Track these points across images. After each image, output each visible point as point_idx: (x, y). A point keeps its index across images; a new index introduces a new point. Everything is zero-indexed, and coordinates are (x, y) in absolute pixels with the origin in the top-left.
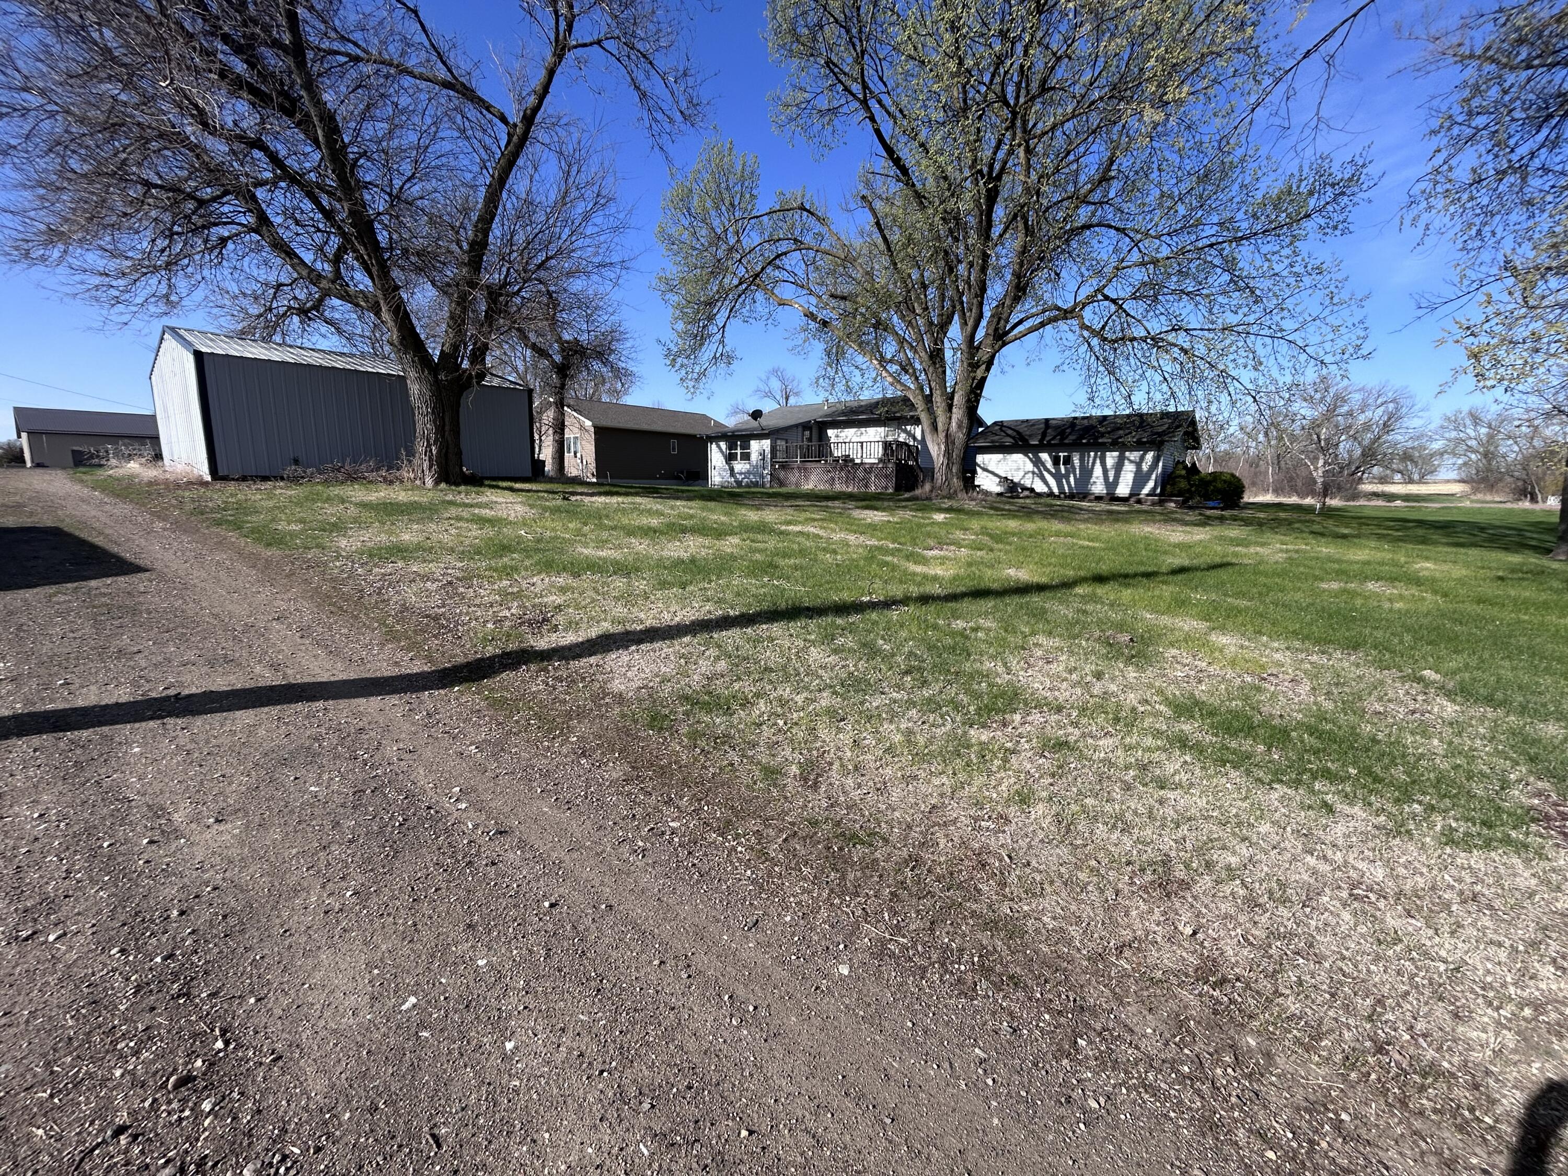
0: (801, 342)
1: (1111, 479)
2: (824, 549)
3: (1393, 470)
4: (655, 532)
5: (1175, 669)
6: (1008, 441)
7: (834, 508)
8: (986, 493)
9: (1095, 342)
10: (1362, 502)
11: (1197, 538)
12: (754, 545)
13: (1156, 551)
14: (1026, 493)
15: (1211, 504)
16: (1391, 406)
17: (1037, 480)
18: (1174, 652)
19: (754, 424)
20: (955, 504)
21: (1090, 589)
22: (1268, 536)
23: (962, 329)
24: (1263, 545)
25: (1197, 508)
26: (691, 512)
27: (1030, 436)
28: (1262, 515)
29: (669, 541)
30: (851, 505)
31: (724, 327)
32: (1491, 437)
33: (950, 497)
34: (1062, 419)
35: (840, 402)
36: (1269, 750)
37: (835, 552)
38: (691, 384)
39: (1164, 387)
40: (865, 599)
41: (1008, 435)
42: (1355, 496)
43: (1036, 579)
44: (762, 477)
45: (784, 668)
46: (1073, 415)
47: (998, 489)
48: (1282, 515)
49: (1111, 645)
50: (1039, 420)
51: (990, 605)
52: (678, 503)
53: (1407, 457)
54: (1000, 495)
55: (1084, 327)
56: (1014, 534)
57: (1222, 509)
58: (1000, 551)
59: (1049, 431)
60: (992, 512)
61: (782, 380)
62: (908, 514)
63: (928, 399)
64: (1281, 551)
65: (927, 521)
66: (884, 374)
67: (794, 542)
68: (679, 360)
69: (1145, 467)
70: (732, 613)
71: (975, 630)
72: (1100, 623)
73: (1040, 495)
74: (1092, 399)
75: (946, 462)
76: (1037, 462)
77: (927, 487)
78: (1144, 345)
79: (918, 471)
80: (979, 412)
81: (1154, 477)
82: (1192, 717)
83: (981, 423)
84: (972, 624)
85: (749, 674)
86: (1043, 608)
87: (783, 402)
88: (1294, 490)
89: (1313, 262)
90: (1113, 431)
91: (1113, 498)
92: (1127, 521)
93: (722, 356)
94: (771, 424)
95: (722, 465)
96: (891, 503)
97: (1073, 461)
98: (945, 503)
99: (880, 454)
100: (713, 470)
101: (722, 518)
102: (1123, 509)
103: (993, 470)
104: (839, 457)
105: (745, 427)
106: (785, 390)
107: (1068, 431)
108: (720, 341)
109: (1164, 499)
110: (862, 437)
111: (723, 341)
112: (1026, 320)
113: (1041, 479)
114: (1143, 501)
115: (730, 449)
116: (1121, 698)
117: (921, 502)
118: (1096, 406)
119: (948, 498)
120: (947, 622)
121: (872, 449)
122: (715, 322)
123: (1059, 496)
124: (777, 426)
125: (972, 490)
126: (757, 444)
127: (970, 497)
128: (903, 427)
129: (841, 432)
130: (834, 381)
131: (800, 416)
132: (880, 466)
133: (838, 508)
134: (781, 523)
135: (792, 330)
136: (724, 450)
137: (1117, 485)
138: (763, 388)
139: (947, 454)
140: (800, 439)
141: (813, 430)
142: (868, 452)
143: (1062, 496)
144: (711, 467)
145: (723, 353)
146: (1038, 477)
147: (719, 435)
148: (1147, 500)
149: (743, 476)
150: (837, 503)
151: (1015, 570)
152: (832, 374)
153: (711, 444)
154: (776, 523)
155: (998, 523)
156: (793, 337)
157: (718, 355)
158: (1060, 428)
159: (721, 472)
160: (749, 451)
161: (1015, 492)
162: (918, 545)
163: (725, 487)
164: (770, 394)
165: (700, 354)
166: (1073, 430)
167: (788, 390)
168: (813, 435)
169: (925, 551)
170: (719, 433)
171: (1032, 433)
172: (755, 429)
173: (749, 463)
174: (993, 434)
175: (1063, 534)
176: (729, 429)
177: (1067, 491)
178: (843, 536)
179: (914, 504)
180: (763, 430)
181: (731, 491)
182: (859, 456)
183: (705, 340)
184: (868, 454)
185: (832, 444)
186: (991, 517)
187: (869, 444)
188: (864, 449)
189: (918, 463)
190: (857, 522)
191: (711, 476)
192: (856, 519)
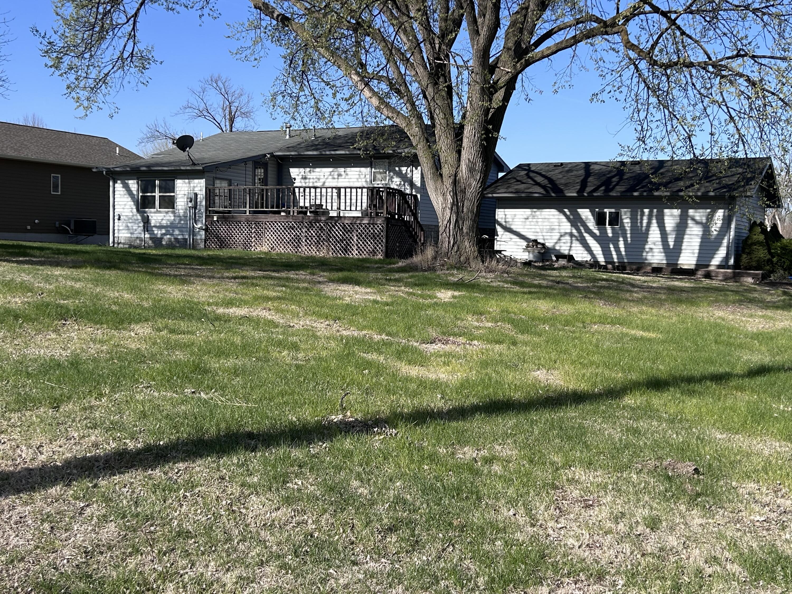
0: (250, 43)
1: (671, 244)
2: (280, 344)
4: (16, 317)
5: (752, 511)
6: (537, 191)
7: (298, 281)
8: (511, 262)
9: (643, 65)
11: (780, 325)
12: (174, 337)
13: (729, 344)
14: (562, 262)
17: (576, 244)
18: (752, 486)
19: (182, 156)
20: (466, 277)
21: (644, 398)
23: (472, 39)
25: (781, 284)
26: (78, 285)
27: (566, 185)
29: (39, 332)
30: (323, 276)
31: (136, 15)
33: (460, 267)
34: (606, 164)
35: (306, 130)
37: (295, 347)
38: (84, 94)
39: (731, 126)
40: (337, 418)
41: (537, 183)
43: (572, 385)
44: (192, 232)
45: (209, 529)
46: (620, 159)
47: (525, 256)
49: (669, 479)
50: (577, 165)
52: (57, 271)
54: (527, 264)
55: (629, 45)
56: (545, 321)
58: (526, 344)
59: (590, 179)
60: (517, 288)
61: (225, 94)
62: (402, 291)
63: (429, 132)
65: (430, 301)
66: (367, 93)
67: (235, 333)
68: (67, 60)
69: (714, 230)
70: (131, 445)
71: (489, 461)
72: (655, 447)
73: (580, 265)
74: (642, 140)
75: (454, 218)
76: (576, 221)
77: (430, 252)
78: (703, 72)
79: (418, 230)
80: (497, 151)
81: (725, 243)
83: (501, 165)
84: (484, 453)
85: (151, 543)
87: (225, 125)
90: (670, 181)
91: (675, 270)
92: (692, 302)
93: (132, 57)
94: (206, 156)
95: (131, 214)
96: (379, 275)
97: (622, 219)
98: (453, 275)
99: (365, 205)
100: (116, 221)
101: (126, 296)
102: (687, 285)
103: (518, 230)
104: (306, 208)
105: (167, 160)
106: (228, 109)
107: (615, 179)
108: (130, 34)
109: (739, 273)
110: (340, 180)
111: (134, 35)
112: (555, 33)
113: (581, 243)
114: (713, 274)
115: (144, 191)
116: (682, 556)
117: (421, 273)
118: (648, 148)
119: (458, 269)
120: (450, 449)
121: (354, 198)
122: (122, 8)
123: (605, 267)
124: (216, 160)
125: (490, 257)
126: (184, 185)
127: (487, 267)
128: (397, 169)
129: (310, 172)
130: (298, 100)
131: (250, 147)
132: (366, 221)
133: (304, 281)
134: (217, 304)
135: (236, 26)
136: (135, 193)
137: (680, 253)
138: (196, 103)
139: (454, 208)
140: (250, 180)
141: (269, 169)
142: (348, 201)
143: (610, 266)
144: (114, 216)
145: (134, 53)
146: (577, 240)
147: (128, 169)
148: (717, 273)
149: (164, 231)
150: (302, 274)
151: (545, 371)
152: (295, 91)
153: (115, 182)
154: (209, 304)
155: (525, 305)
156: (238, 35)
157: (126, 55)
158: (604, 175)
159: (129, 225)
160: (172, 194)
161: (548, 261)
162: (414, 336)
163: (135, 247)
164: (206, 114)
165: (99, 53)
166: (621, 179)
167: (233, 109)
168: (269, 175)
169: (424, 345)
170: (127, 166)
171: (568, 181)
172: (182, 163)
173: (174, 212)
174: (518, 181)
175: (609, 320)
176: (143, 161)
177: (616, 260)
178: (308, 323)
179: (411, 277)
180: (194, 164)
181: (144, 254)
182: (335, 207)
183: (107, 33)
184: (348, 204)
185: (297, 190)
186: (515, 296)
187: (348, 190)
188: (342, 197)
189: (416, 218)
190: (329, 302)
191: (114, 230)
192: (328, 298)
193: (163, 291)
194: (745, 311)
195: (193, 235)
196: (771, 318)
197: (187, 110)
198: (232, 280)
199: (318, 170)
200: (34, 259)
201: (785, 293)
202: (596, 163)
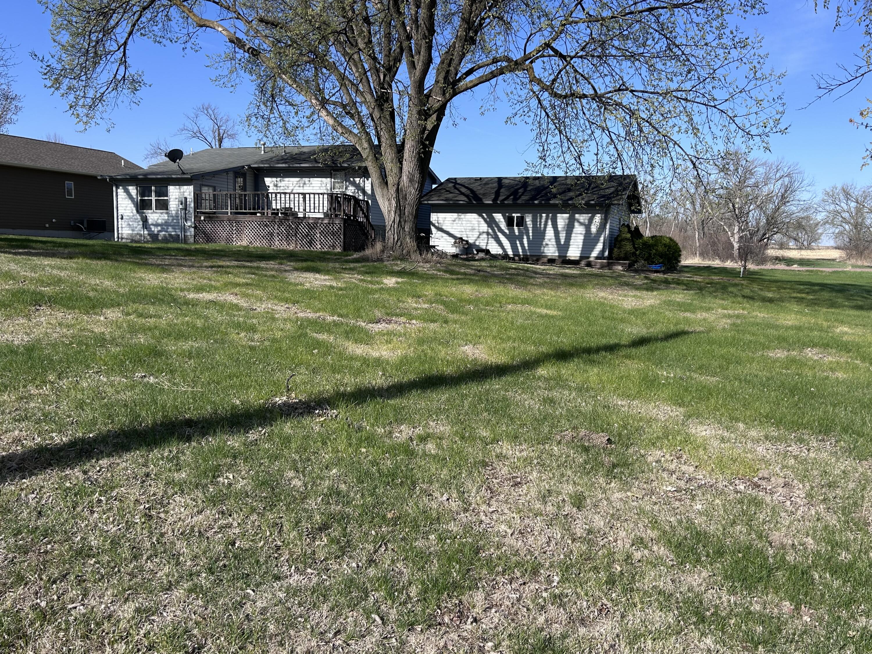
0: (226, 72)
1: (562, 241)
2: (238, 326)
3: (790, 237)
5: (663, 481)
6: (462, 199)
7: (267, 269)
8: (442, 255)
9: (545, 97)
10: (769, 266)
11: (647, 303)
12: (139, 321)
13: (613, 320)
14: (481, 255)
15: (654, 267)
16: (787, 180)
17: (492, 242)
18: (656, 454)
19: (173, 166)
20: (408, 266)
21: (554, 370)
22: (709, 301)
23: (410, 73)
24: (708, 309)
25: (643, 271)
26: (63, 274)
27: (484, 194)
28: (698, 278)
30: (289, 265)
31: (125, 44)
32: (859, 210)
33: (403, 258)
34: (514, 179)
35: (278, 147)
36: (797, 608)
37: (253, 329)
38: (82, 111)
39: (612, 149)
40: (279, 400)
41: (462, 194)
42: (764, 260)
43: (496, 359)
44: (184, 229)
47: (453, 250)
48: (716, 278)
49: (586, 450)
50: (492, 179)
51: (444, 398)
52: (47, 261)
53: (799, 226)
54: (455, 256)
55: (534, 80)
56: (470, 302)
57: (664, 272)
58: (455, 322)
59: (502, 190)
60: (448, 276)
61: (214, 120)
62: (354, 278)
63: (376, 150)
64: (725, 316)
65: (377, 286)
67: (199, 317)
68: (66, 82)
69: (594, 229)
70: (57, 439)
71: (423, 439)
72: (570, 416)
73: (495, 257)
74: (543, 158)
75: (397, 220)
76: (491, 223)
77: (379, 246)
79: (368, 228)
80: (431, 166)
81: (602, 239)
82: (698, 561)
83: (434, 179)
84: (419, 431)
86: (505, 399)
87: (215, 144)
88: (717, 254)
89: (740, 36)
90: (564, 192)
91: (566, 261)
92: (582, 286)
93: (124, 80)
94: (195, 167)
95: (132, 214)
96: (337, 265)
97: (526, 222)
98: (397, 265)
99: (326, 209)
100: (120, 220)
101: (107, 283)
102: (575, 272)
103: (447, 230)
104: (278, 210)
105: (161, 170)
106: (217, 132)
107: (521, 191)
108: (121, 60)
109: (612, 263)
110: (305, 188)
111: (125, 62)
112: (476, 70)
113: (495, 240)
114: (593, 264)
115: (142, 195)
116: (611, 538)
117: (372, 264)
118: (548, 165)
119: (401, 260)
120: (387, 428)
121: (317, 202)
122: (113, 37)
123: (513, 259)
124: (203, 170)
125: (427, 251)
126: (176, 191)
127: (424, 259)
128: (352, 179)
129: (280, 181)
130: (269, 121)
131: (231, 160)
132: (326, 221)
133: (272, 269)
134: (189, 290)
135: (215, 57)
136: (135, 197)
137: (568, 248)
138: (190, 127)
139: (398, 211)
140: (231, 187)
141: (248, 178)
142: (312, 205)
143: (517, 258)
144: (118, 216)
145: (126, 76)
146: (493, 238)
147: (128, 177)
148: (596, 262)
149: (159, 228)
150: (272, 264)
151: (471, 346)
152: (267, 113)
153: (117, 188)
154: (182, 290)
155: (454, 289)
156: (217, 65)
157: (119, 77)
158: (513, 187)
159: (131, 223)
160: (166, 198)
161: (470, 254)
162: (362, 317)
163: (136, 242)
164: (199, 135)
165: (94, 76)
166: (525, 191)
167: (222, 132)
168: (247, 184)
169: (370, 325)
170: (128, 175)
171: (486, 192)
172: (174, 173)
173: (167, 213)
174: (447, 191)
175: (520, 301)
176: (141, 170)
177: (521, 254)
178: (270, 306)
179: (363, 267)
180: (183, 173)
181: (140, 247)
182: (301, 209)
183: (101, 59)
184: (312, 207)
185: (270, 195)
186: (446, 282)
187: (312, 196)
188: (307, 202)
189: (368, 219)
190: (291, 288)
191: (118, 228)
192: (291, 284)
193: (141, 279)
194: (620, 292)
195: (184, 232)
196: (640, 297)
197: (184, 132)
198: (210, 269)
199: (287, 179)
200: (33, 251)
201: (646, 278)
202: (506, 178)
